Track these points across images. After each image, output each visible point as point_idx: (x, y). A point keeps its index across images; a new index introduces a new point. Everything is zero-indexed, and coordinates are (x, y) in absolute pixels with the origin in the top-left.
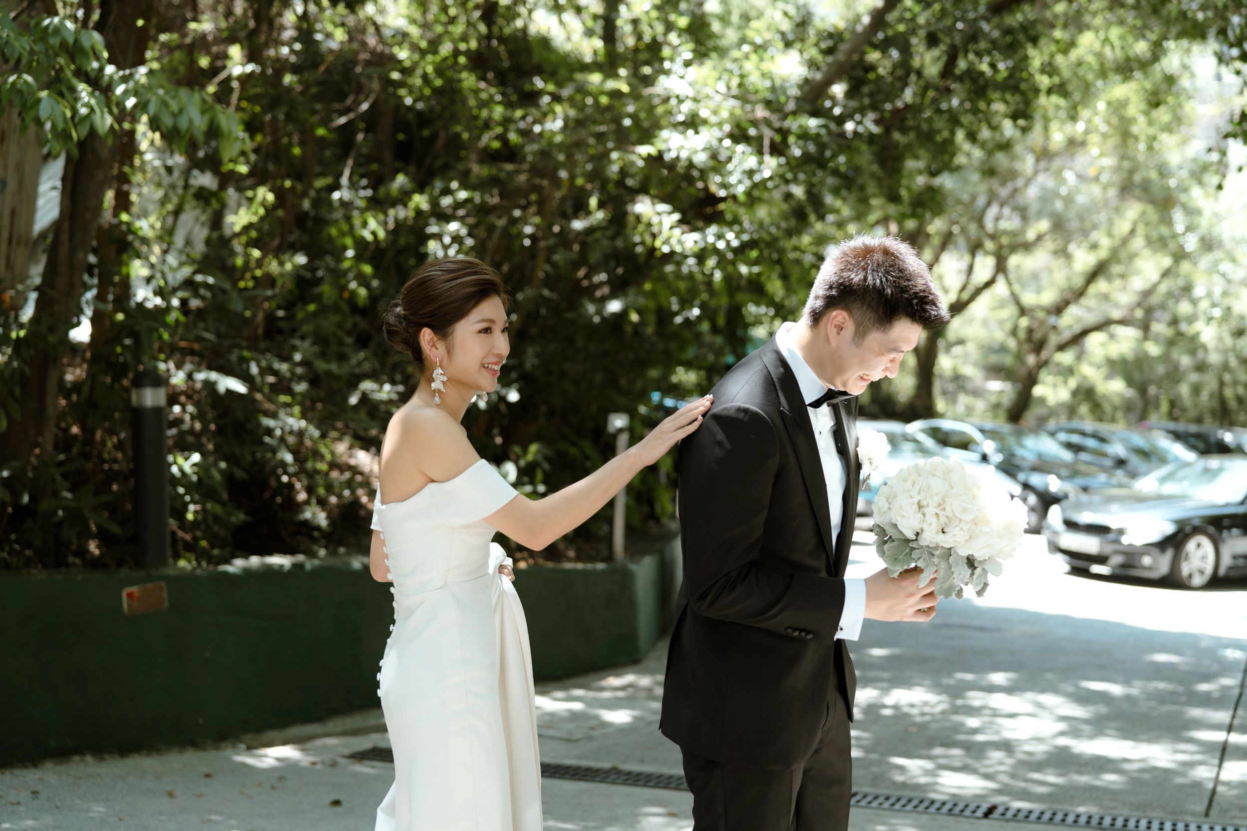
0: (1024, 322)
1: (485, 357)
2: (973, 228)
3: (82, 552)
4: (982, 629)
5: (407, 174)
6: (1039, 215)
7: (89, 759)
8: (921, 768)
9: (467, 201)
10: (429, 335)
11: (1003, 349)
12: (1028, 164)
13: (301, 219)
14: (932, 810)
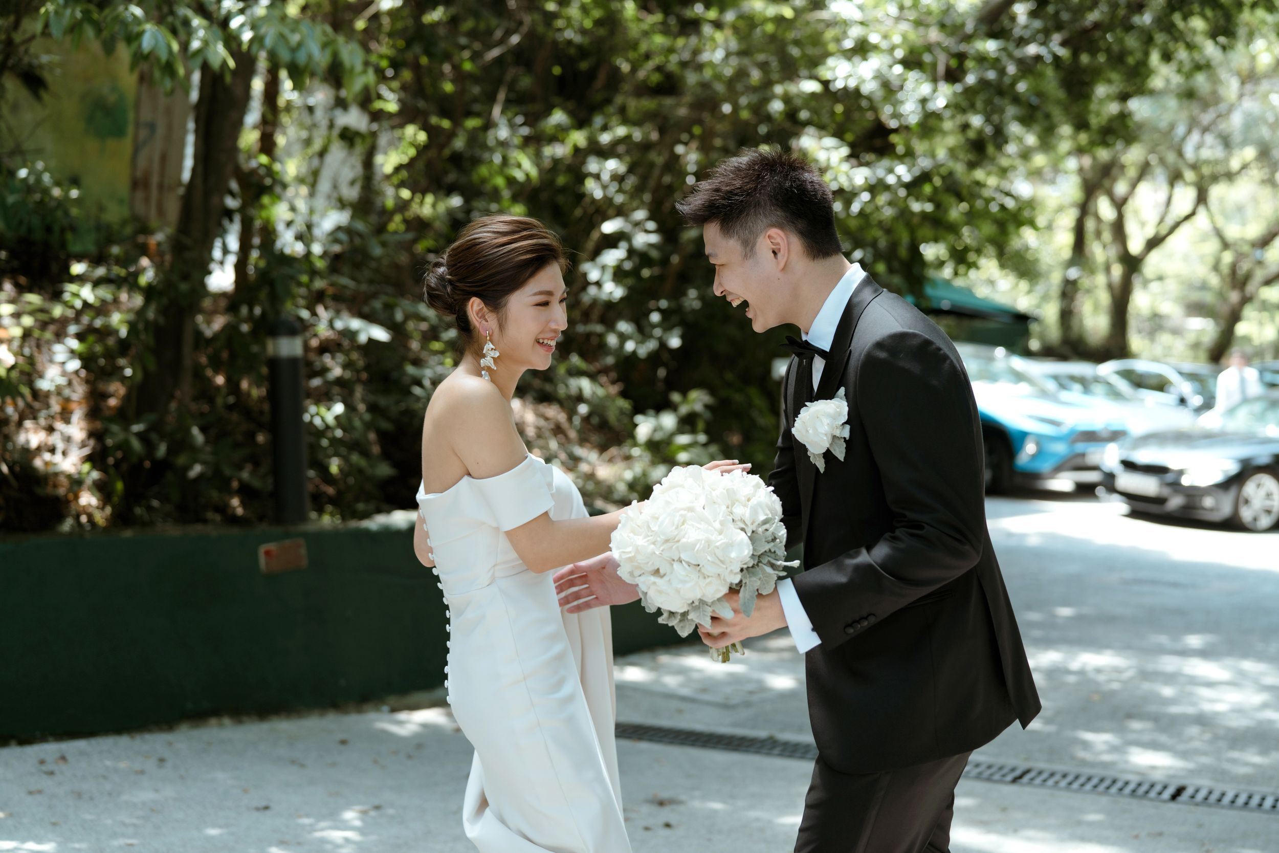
0: (1228, 258)
1: (541, 332)
2: (1171, 157)
3: (223, 509)
4: (1175, 585)
5: (564, 109)
6: (1244, 143)
7: (227, 721)
8: (1106, 743)
9: (627, 139)
10: (479, 305)
11: (1204, 286)
12: (1231, 87)
13: (457, 159)
14: (1114, 790)
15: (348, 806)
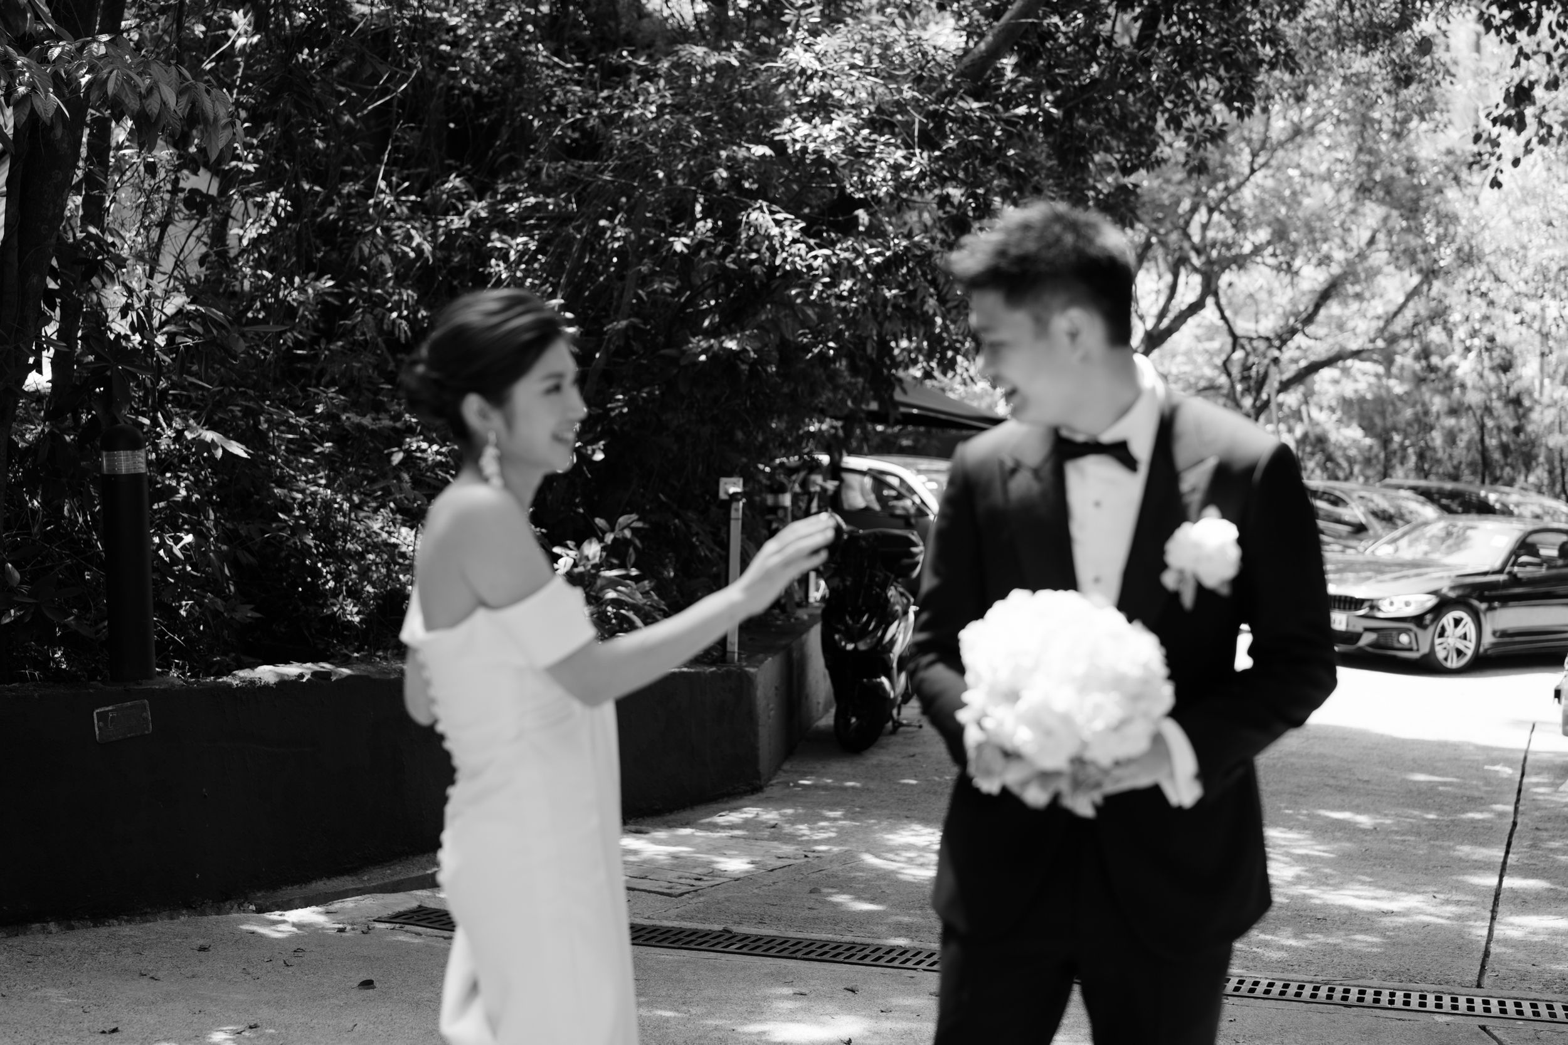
0: (1238, 357)
1: (556, 424)
2: (1175, 240)
3: (44, 664)
5: (461, 174)
6: (1257, 223)
10: (478, 402)
12: (1243, 159)
15: (217, 1025)
